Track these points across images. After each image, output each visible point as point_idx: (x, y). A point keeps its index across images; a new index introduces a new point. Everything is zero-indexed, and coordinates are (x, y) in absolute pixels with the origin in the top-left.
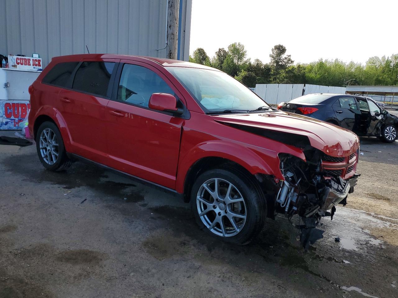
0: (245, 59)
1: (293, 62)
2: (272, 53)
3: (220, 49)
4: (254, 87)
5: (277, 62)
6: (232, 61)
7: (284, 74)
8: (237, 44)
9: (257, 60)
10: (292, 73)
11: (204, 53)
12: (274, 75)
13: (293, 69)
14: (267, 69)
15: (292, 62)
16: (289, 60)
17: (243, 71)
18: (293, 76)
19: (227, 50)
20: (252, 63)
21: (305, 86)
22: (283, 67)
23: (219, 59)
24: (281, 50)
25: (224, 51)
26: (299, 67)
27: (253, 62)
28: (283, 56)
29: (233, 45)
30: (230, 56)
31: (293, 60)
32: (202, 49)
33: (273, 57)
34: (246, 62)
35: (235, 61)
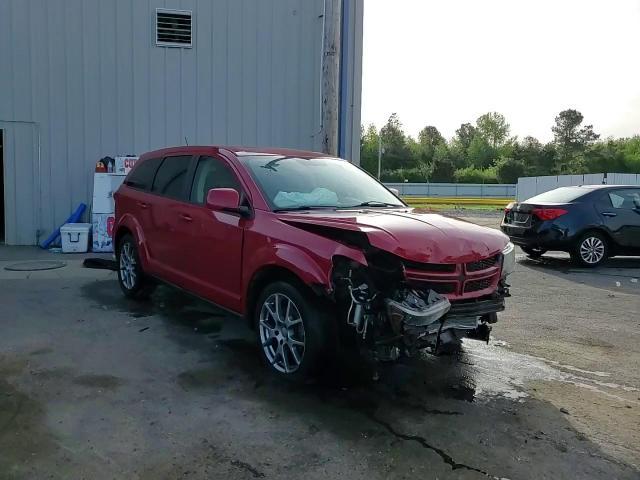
0: (507, 139)
1: (598, 136)
2: (555, 125)
3: (463, 125)
4: (516, 182)
5: (567, 140)
6: (486, 144)
7: (582, 159)
8: (492, 115)
9: (530, 138)
10: (597, 155)
11: (437, 133)
12: (562, 161)
13: (600, 147)
14: (550, 151)
15: (596, 137)
16: (591, 133)
17: (502, 157)
18: (599, 162)
19: (475, 125)
20: (520, 144)
21: (605, 177)
22: (579, 146)
23: (462, 141)
24: (572, 118)
25: (471, 128)
26: (611, 144)
27: (521, 141)
28: (578, 129)
29: (486, 117)
30: (481, 135)
31: (597, 134)
32: (434, 128)
33: (557, 131)
34: (509, 143)
35: (491, 142)
